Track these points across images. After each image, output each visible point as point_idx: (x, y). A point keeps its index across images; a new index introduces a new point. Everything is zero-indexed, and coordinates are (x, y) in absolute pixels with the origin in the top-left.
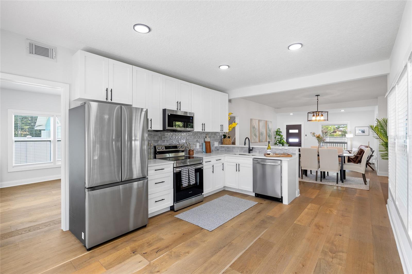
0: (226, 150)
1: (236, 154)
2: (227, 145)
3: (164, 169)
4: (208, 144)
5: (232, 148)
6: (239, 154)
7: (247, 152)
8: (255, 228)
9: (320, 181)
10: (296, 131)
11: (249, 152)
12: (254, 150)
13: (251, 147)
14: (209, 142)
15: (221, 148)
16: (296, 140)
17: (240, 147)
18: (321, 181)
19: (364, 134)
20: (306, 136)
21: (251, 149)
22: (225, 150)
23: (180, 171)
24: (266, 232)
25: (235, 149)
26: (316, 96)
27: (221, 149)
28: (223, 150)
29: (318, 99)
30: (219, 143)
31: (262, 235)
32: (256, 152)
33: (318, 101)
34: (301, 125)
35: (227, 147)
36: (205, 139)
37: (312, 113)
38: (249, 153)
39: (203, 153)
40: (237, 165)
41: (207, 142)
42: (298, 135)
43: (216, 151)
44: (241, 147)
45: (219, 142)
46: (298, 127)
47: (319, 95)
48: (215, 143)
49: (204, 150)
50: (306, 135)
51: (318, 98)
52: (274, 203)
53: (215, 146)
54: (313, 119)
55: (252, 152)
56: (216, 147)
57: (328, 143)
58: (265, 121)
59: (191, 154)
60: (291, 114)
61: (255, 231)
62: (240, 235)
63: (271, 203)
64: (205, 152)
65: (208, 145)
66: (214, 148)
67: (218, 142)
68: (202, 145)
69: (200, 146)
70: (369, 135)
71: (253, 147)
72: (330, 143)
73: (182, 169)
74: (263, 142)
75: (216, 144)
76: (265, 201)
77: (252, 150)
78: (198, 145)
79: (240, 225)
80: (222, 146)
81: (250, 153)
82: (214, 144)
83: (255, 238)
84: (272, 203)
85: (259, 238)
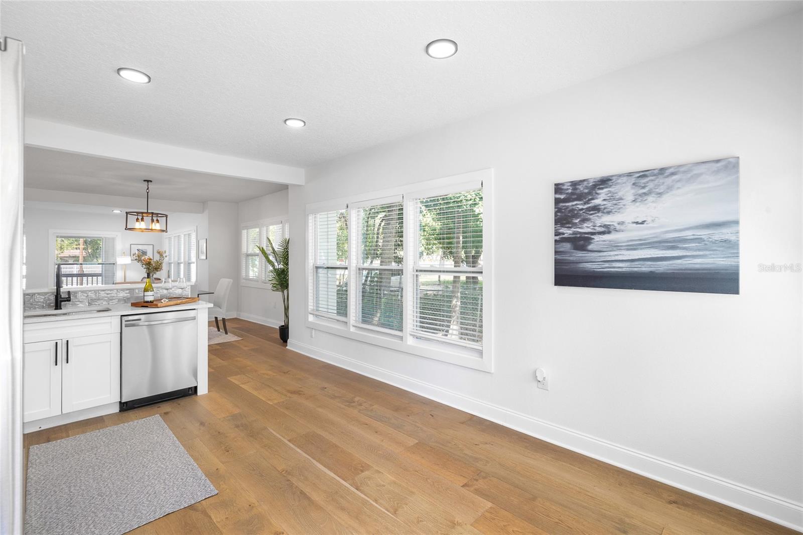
7: (52, 307)
8: (256, 439)
11: (57, 306)
24: (275, 431)
26: (145, 181)
29: (148, 189)
31: (283, 437)
33: (148, 193)
37: (135, 214)
38: (56, 309)
40: (57, 345)
47: (151, 181)
51: (148, 186)
54: (136, 227)
55: (71, 304)
61: (264, 441)
62: (265, 457)
83: (285, 445)
85: (289, 441)
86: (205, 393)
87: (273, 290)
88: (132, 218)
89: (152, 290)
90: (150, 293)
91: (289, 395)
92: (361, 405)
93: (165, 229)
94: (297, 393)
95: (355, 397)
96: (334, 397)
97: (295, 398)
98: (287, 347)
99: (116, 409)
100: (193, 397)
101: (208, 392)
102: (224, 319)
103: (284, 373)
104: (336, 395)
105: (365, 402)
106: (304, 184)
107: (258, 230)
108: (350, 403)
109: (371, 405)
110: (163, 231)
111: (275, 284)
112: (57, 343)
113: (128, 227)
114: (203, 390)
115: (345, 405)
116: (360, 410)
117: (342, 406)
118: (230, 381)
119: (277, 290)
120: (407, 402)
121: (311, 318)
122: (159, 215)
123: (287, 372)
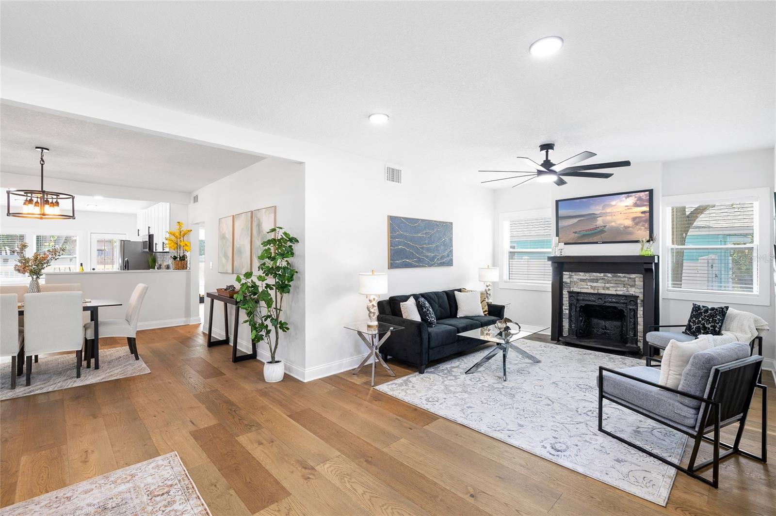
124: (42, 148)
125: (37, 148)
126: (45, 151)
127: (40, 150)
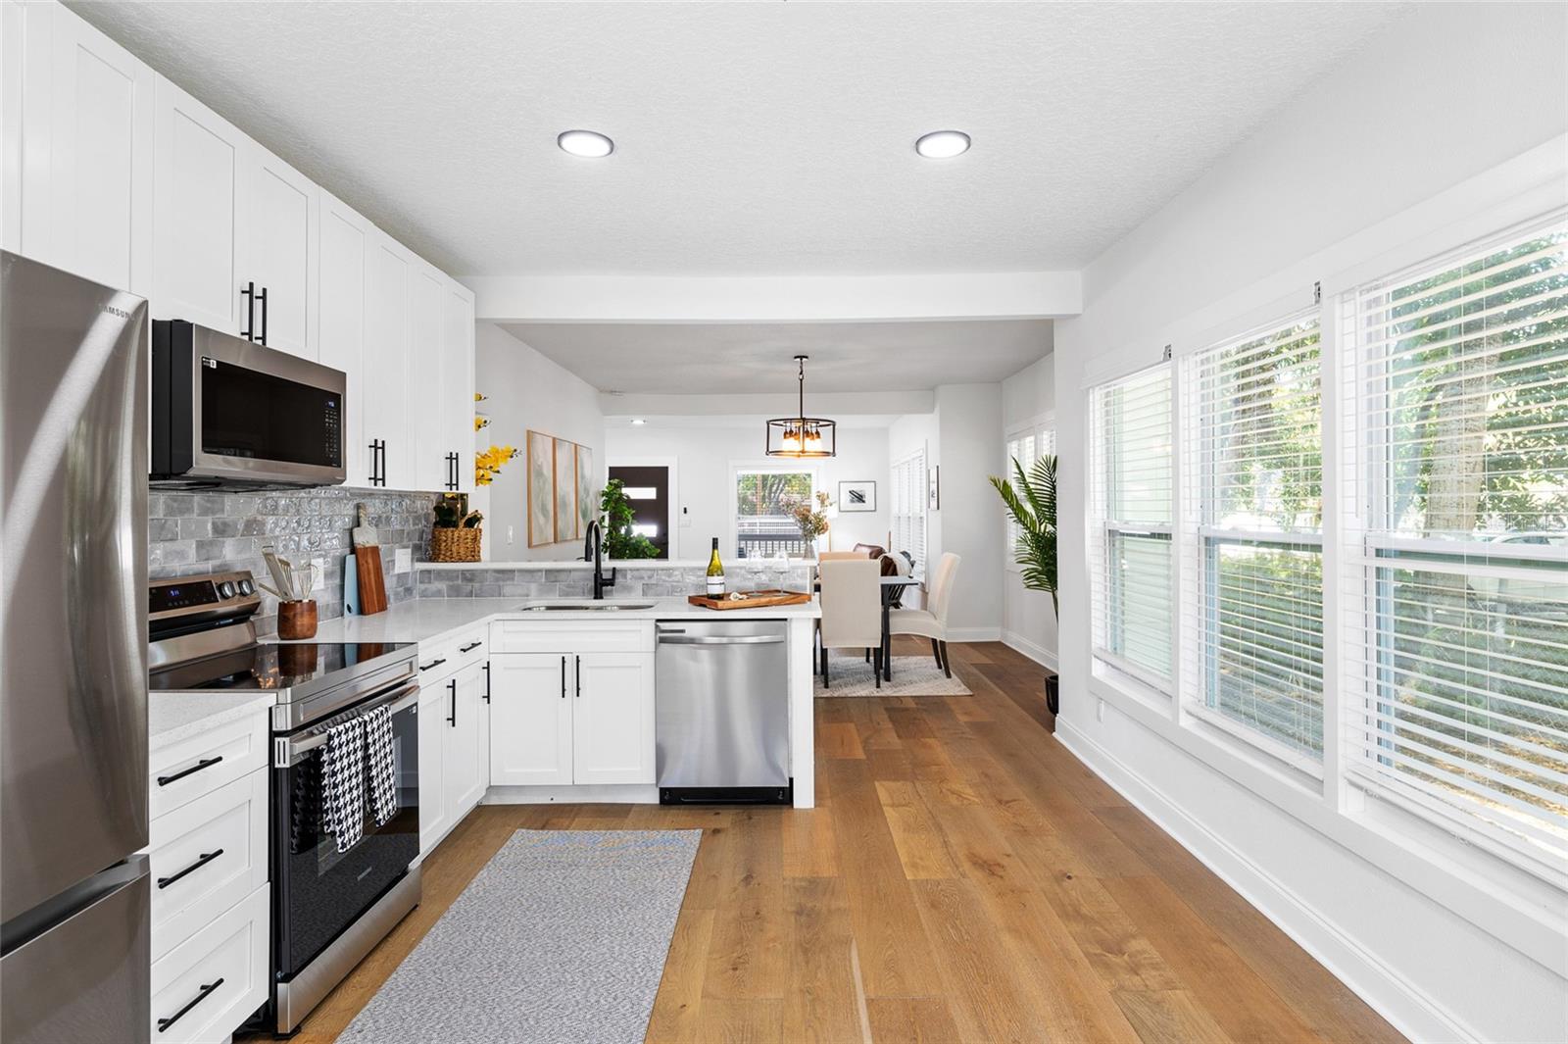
0: (455, 592)
1: (530, 609)
2: (461, 560)
3: (220, 759)
4: (370, 561)
5: (497, 580)
6: (549, 608)
7: (591, 595)
8: (807, 963)
9: (823, 685)
10: (649, 493)
11: (596, 593)
12: (619, 580)
13: (606, 570)
14: (375, 550)
15: (421, 582)
16: (646, 530)
17: (540, 571)
18: (827, 686)
19: (859, 506)
20: (685, 512)
21: (606, 576)
22: (451, 588)
23: (316, 753)
24: (860, 959)
25: (513, 579)
27: (423, 586)
28: (439, 593)
29: (801, 373)
30: (413, 554)
31: (865, 985)
32: (628, 589)
33: (801, 380)
34: (667, 468)
35: (463, 572)
36: (355, 530)
37: (781, 422)
38: (595, 598)
39: (342, 615)
40: (564, 662)
41: (366, 549)
42: (657, 511)
43: (402, 599)
44: (548, 571)
45: (416, 548)
46: (657, 477)
47: (807, 357)
48: (397, 551)
49: (350, 597)
50: (685, 509)
51: (804, 367)
52: (762, 815)
53: (397, 571)
54: (782, 449)
55: (611, 591)
56: (402, 577)
57: (756, 540)
58: (573, 446)
59: (298, 628)
60: (638, 422)
61: (819, 975)
62: (786, 1024)
63: (750, 818)
64: (354, 607)
65: (371, 566)
66: (395, 579)
67: (410, 550)
68: (338, 568)
69: (328, 575)
70: (875, 511)
71: (614, 569)
72: (763, 540)
73: (330, 738)
74: (566, 541)
75: (402, 562)
76: (718, 814)
77: (611, 582)
78: (320, 565)
79: (735, 969)
80: (429, 572)
81: (602, 598)
82: (393, 561)
83: (852, 1011)
84: (755, 818)
85: (870, 1002)
86: (808, 807)
87: (1028, 587)
88: (777, 432)
89: (719, 572)
90: (716, 579)
91: (967, 866)
92: (1135, 970)
93: (831, 451)
94: (990, 868)
95: (1133, 937)
96: (1071, 913)
97: (974, 880)
98: (1054, 734)
99: (653, 798)
100: (785, 809)
101: (815, 806)
102: (942, 643)
103: (1000, 802)
104: (1084, 910)
105: (1155, 966)
106: (1080, 312)
107: (1032, 438)
108: (1108, 950)
109: (1170, 985)
110: (827, 454)
111: (1035, 570)
112: (563, 658)
113: (770, 450)
114: (804, 798)
115: (1087, 954)
116: (1122, 988)
117: (1077, 952)
118: (875, 791)
119: (1040, 586)
120: (1311, 1025)
121: (1098, 670)
122: (821, 423)
123: (1007, 802)
124: (801, 357)
125: (796, 357)
126: (804, 359)
127: (799, 359)
